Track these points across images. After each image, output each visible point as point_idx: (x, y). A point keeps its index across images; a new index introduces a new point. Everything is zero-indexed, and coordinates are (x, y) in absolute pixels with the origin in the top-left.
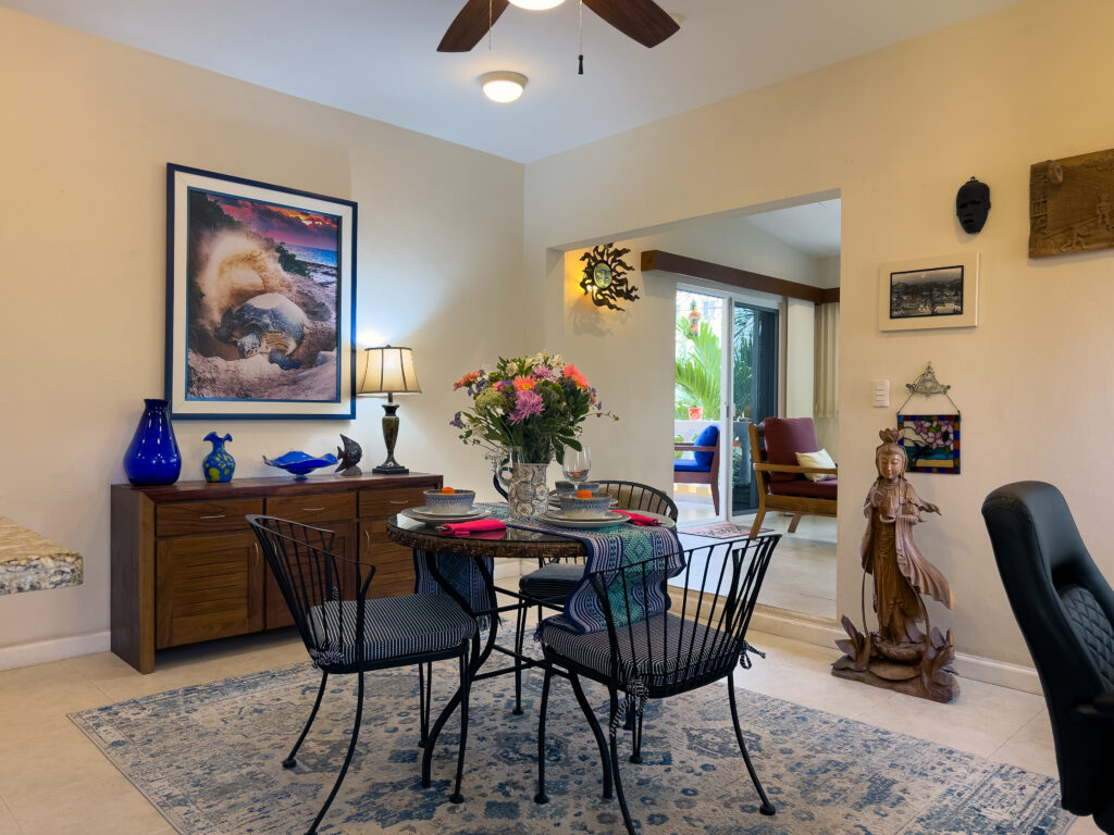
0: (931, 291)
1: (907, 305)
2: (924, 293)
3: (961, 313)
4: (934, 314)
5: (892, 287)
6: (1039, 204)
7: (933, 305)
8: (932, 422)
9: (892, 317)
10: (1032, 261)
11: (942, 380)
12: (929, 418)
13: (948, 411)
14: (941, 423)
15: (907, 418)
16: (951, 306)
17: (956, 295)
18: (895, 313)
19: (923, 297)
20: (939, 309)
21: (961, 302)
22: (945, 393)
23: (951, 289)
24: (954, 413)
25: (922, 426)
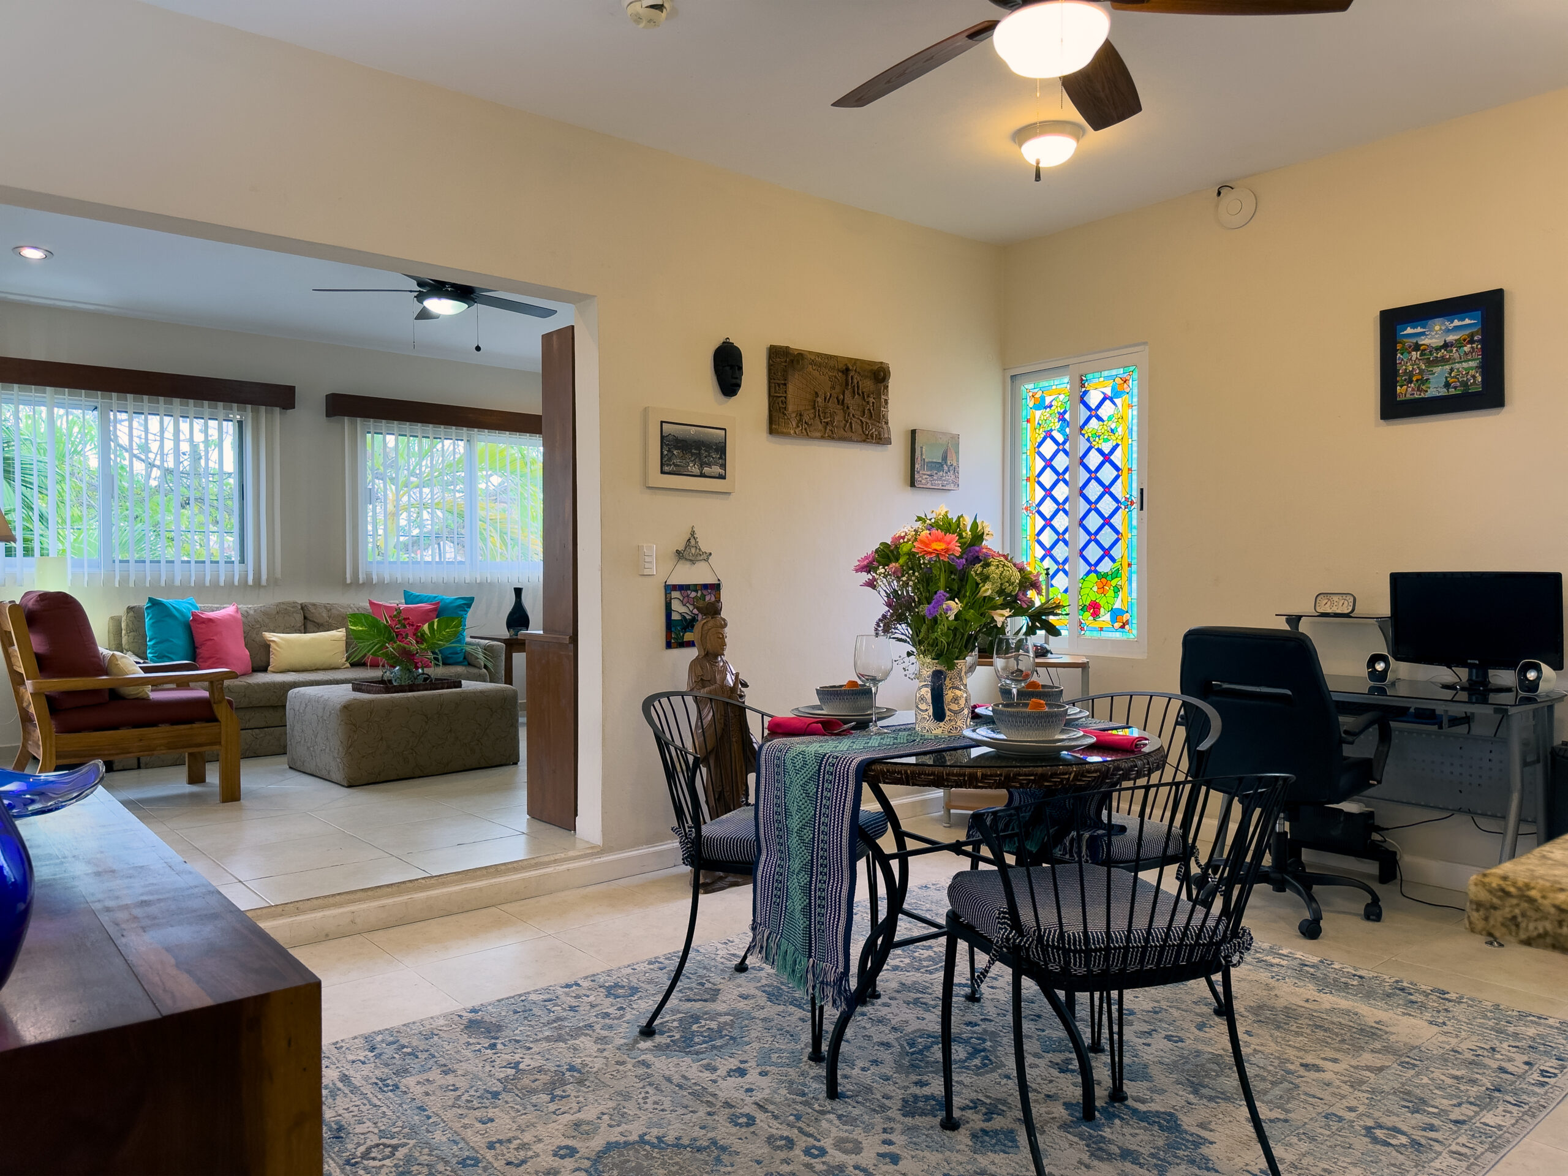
0: (700, 450)
1: (677, 461)
2: (693, 451)
3: (724, 478)
4: (702, 475)
5: (662, 437)
6: (779, 385)
7: (702, 466)
8: (697, 591)
9: (662, 472)
10: (770, 437)
11: (704, 547)
12: (695, 587)
13: (710, 580)
14: (705, 592)
15: (675, 588)
16: (716, 470)
17: (720, 458)
18: (666, 468)
19: (693, 454)
20: (706, 470)
21: (724, 466)
22: (707, 560)
23: (717, 451)
24: (714, 581)
25: (688, 596)
